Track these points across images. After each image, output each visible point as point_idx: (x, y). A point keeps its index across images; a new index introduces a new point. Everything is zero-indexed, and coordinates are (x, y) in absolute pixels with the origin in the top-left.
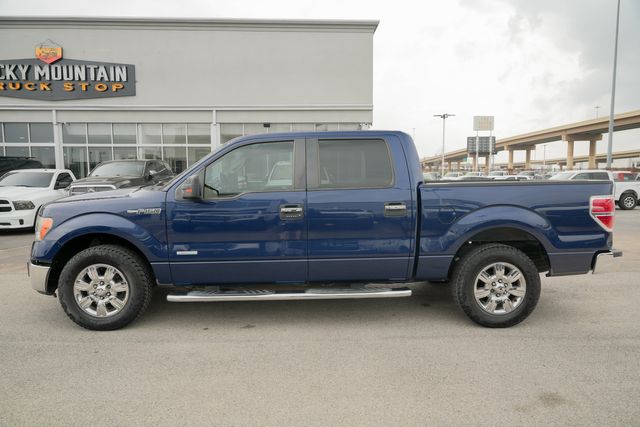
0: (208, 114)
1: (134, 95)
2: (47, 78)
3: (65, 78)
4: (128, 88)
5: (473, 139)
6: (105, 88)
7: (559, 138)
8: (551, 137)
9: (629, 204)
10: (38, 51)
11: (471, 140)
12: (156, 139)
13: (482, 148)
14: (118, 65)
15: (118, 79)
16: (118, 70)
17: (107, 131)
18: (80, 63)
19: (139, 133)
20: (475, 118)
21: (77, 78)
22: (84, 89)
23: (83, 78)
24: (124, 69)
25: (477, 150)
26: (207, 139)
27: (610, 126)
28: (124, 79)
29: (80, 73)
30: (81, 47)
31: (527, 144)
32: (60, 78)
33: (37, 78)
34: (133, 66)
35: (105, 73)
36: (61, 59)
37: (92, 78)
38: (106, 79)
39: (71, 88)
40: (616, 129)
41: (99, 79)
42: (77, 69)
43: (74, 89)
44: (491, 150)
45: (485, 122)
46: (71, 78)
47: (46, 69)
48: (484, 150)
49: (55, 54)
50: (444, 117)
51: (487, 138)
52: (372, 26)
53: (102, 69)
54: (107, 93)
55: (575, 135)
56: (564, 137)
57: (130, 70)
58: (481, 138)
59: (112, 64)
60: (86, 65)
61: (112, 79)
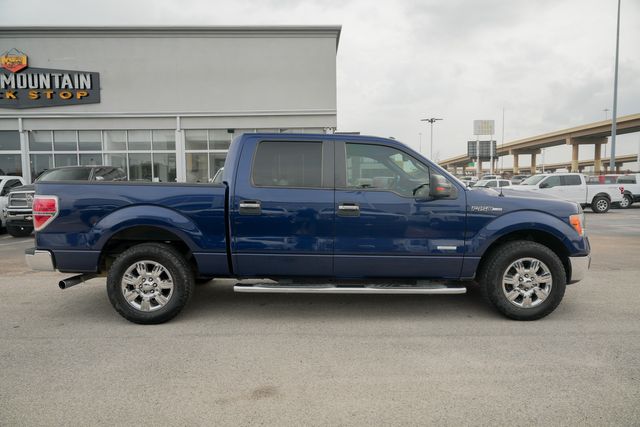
0: (172, 121)
1: (99, 102)
2: (13, 86)
3: (31, 86)
4: (92, 95)
5: (474, 143)
6: (70, 95)
7: (563, 142)
8: (556, 140)
9: (602, 208)
10: (4, 60)
11: (472, 145)
12: (122, 146)
13: (483, 152)
14: (82, 72)
15: (82, 87)
16: (82, 78)
17: (73, 139)
18: (44, 71)
19: (105, 140)
20: (476, 122)
21: (42, 86)
22: (49, 96)
23: (48, 86)
24: (88, 77)
25: (478, 154)
26: (172, 146)
27: (613, 129)
28: (88, 86)
29: (45, 81)
30: (48, 56)
31: (532, 148)
32: (25, 86)
33: (3, 86)
34: (98, 74)
35: (69, 81)
36: (26, 68)
37: (57, 86)
38: (71, 86)
39: (36, 96)
40: (619, 132)
41: (63, 87)
42: (42, 77)
43: (39, 97)
44: (491, 154)
45: (485, 126)
46: (36, 86)
47: (12, 78)
48: (485, 154)
49: (20, 63)
50: (432, 121)
51: (488, 142)
52: (335, 32)
53: (66, 77)
54: (72, 100)
55: (579, 138)
56: (568, 140)
57: (94, 78)
58: (481, 143)
59: (75, 72)
60: (50, 73)
61: (77, 87)
